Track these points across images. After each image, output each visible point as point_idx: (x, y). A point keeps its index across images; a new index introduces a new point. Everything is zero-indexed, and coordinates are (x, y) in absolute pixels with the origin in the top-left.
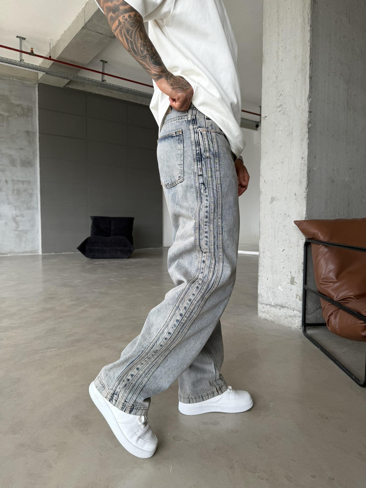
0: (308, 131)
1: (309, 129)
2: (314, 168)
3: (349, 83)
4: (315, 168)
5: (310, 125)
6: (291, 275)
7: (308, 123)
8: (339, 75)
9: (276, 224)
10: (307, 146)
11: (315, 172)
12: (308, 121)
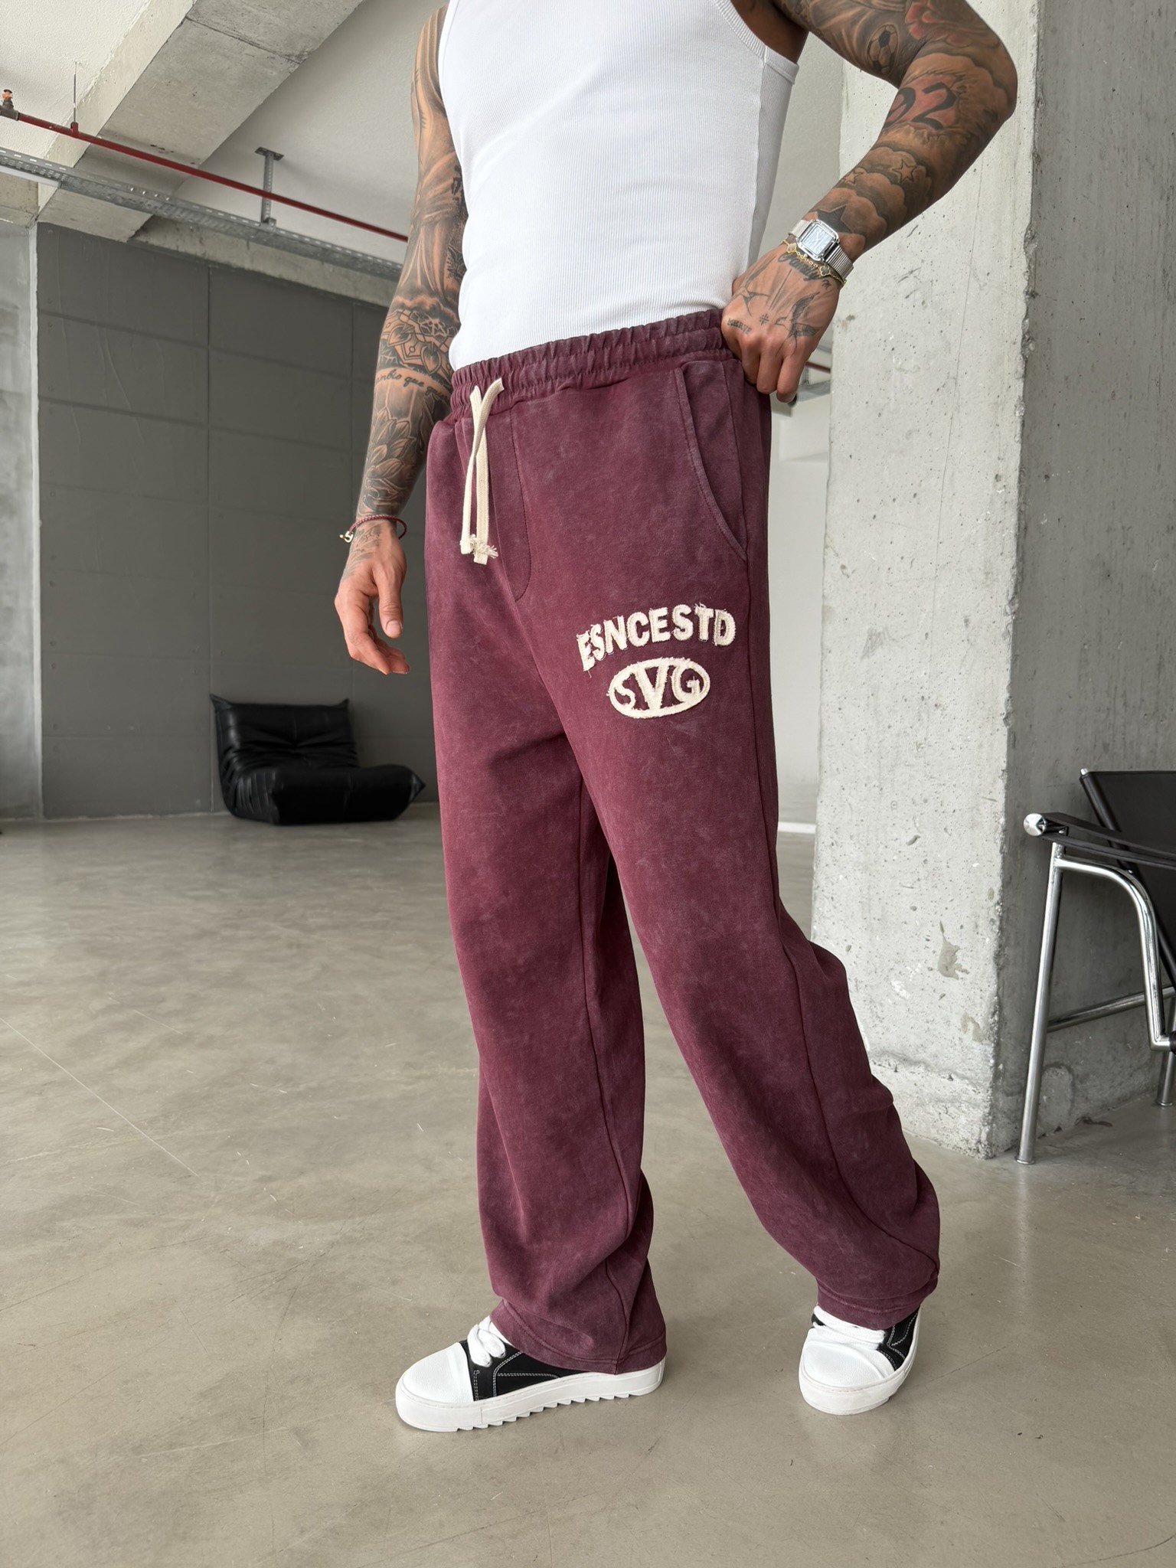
0: (1023, 371)
1: (1026, 362)
2: (1042, 519)
4: (1046, 521)
5: (1031, 345)
6: (944, 939)
7: (1024, 338)
8: (1139, 159)
9: (888, 735)
10: (1016, 428)
11: (1043, 536)
12: (1024, 330)
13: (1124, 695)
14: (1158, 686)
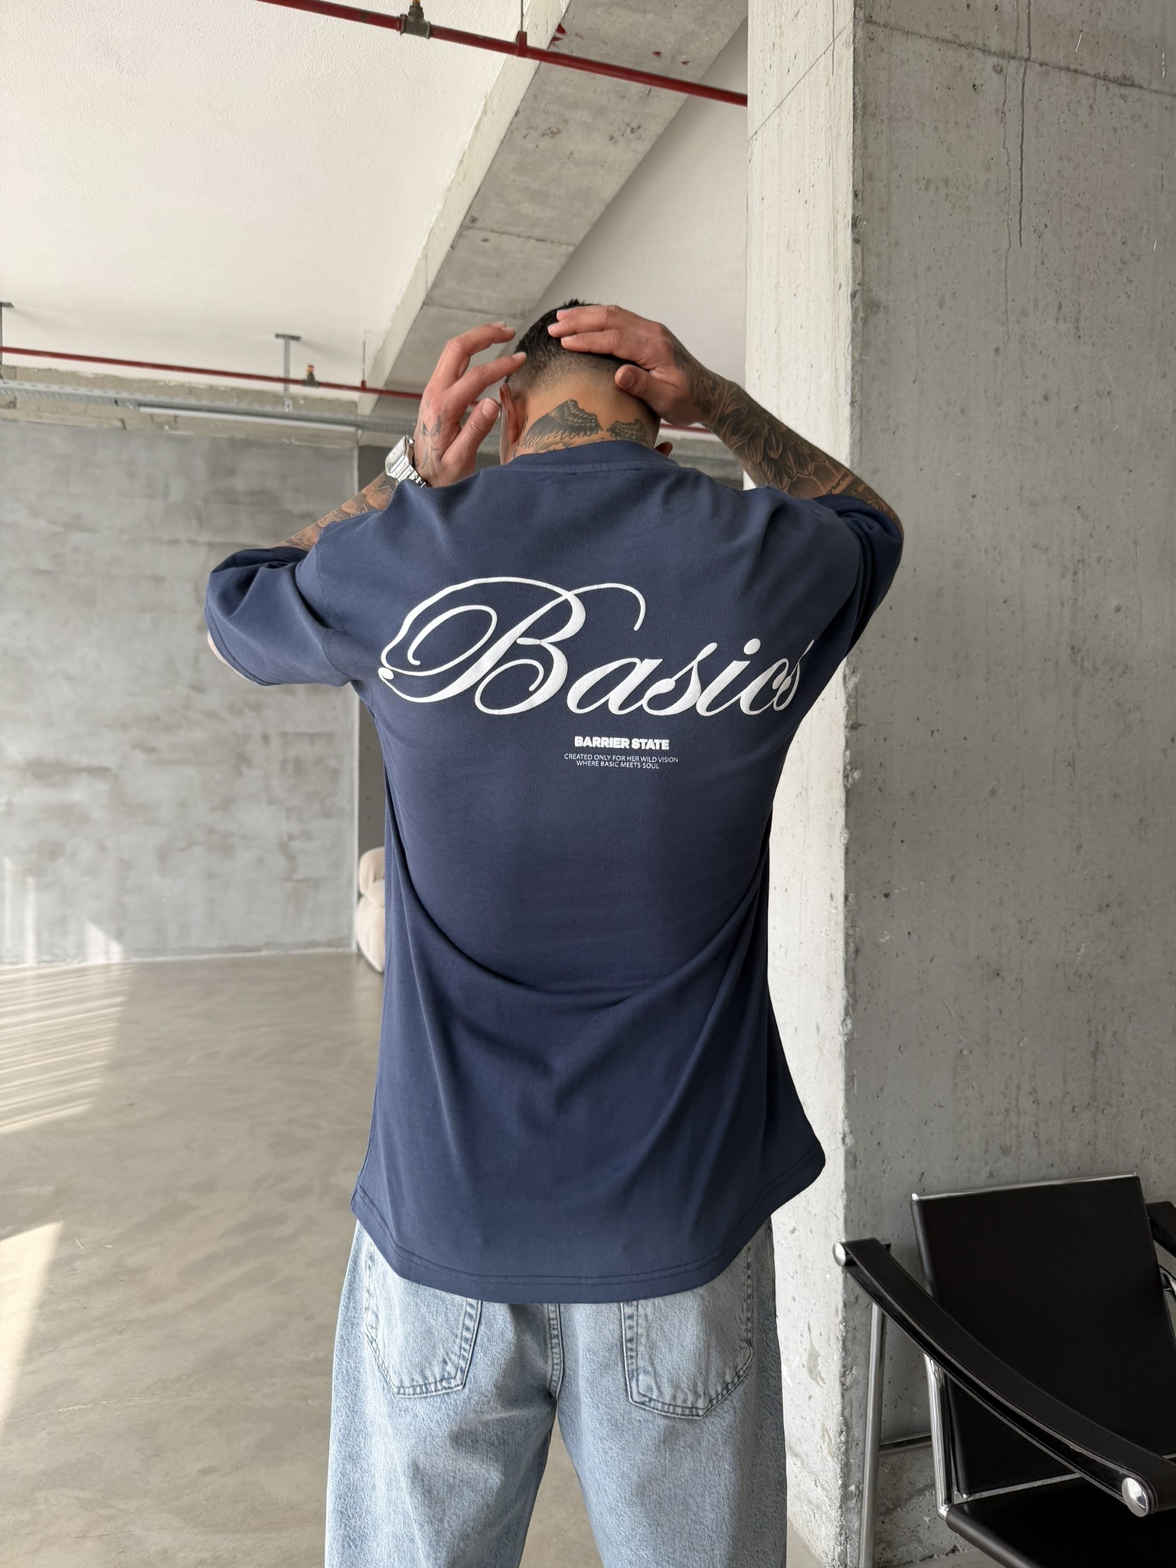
0: (844, 800)
1: (848, 792)
3: (1080, 572)
4: (888, 938)
5: (856, 774)
6: (811, 1340)
7: (845, 769)
10: (841, 855)
11: (884, 954)
12: (844, 762)
13: (1034, 1091)
14: (1093, 1075)
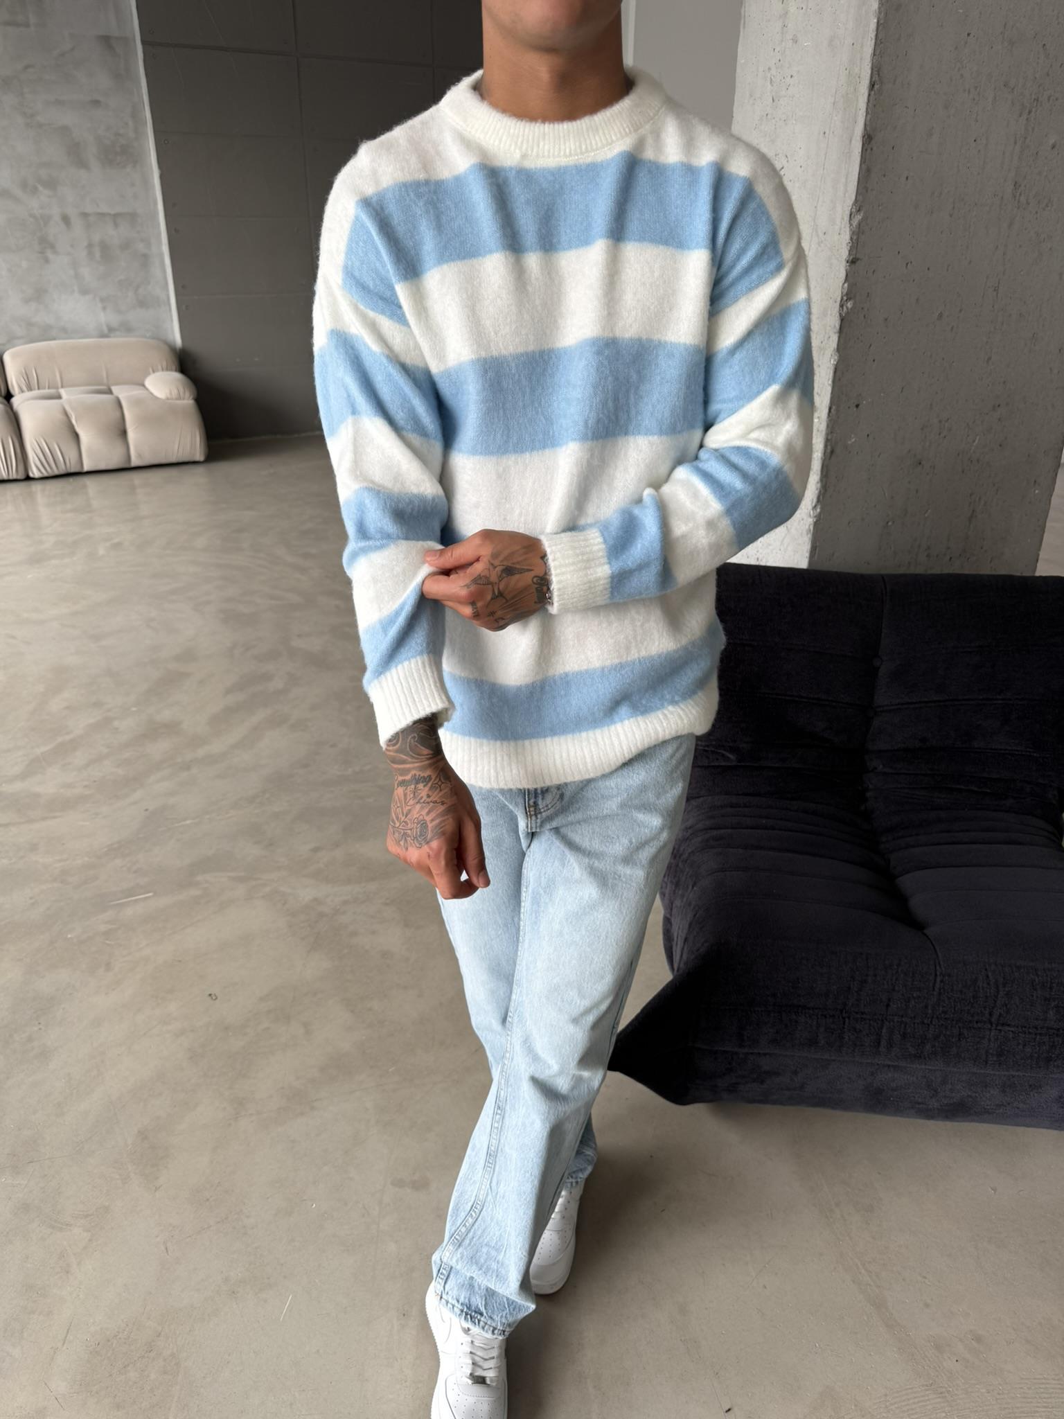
0: (838, 327)
1: (842, 320)
2: (850, 440)
3: (1034, 110)
4: (853, 440)
5: (849, 303)
7: (842, 299)
8: (995, 89)
10: (830, 373)
11: (850, 452)
12: (842, 293)
